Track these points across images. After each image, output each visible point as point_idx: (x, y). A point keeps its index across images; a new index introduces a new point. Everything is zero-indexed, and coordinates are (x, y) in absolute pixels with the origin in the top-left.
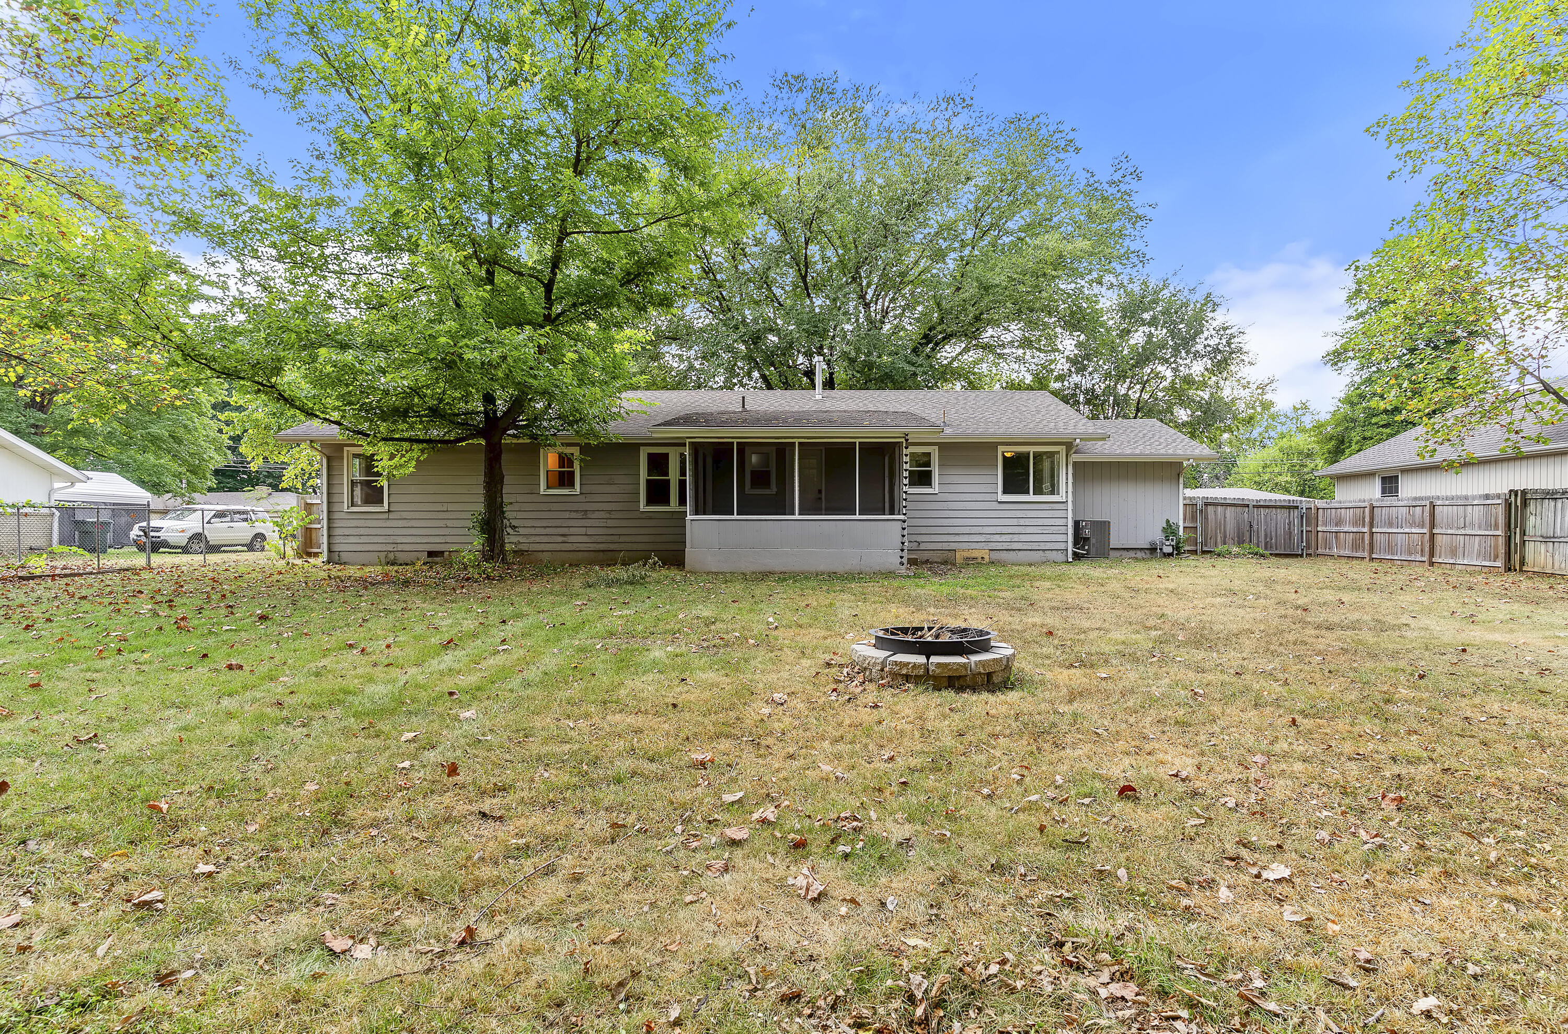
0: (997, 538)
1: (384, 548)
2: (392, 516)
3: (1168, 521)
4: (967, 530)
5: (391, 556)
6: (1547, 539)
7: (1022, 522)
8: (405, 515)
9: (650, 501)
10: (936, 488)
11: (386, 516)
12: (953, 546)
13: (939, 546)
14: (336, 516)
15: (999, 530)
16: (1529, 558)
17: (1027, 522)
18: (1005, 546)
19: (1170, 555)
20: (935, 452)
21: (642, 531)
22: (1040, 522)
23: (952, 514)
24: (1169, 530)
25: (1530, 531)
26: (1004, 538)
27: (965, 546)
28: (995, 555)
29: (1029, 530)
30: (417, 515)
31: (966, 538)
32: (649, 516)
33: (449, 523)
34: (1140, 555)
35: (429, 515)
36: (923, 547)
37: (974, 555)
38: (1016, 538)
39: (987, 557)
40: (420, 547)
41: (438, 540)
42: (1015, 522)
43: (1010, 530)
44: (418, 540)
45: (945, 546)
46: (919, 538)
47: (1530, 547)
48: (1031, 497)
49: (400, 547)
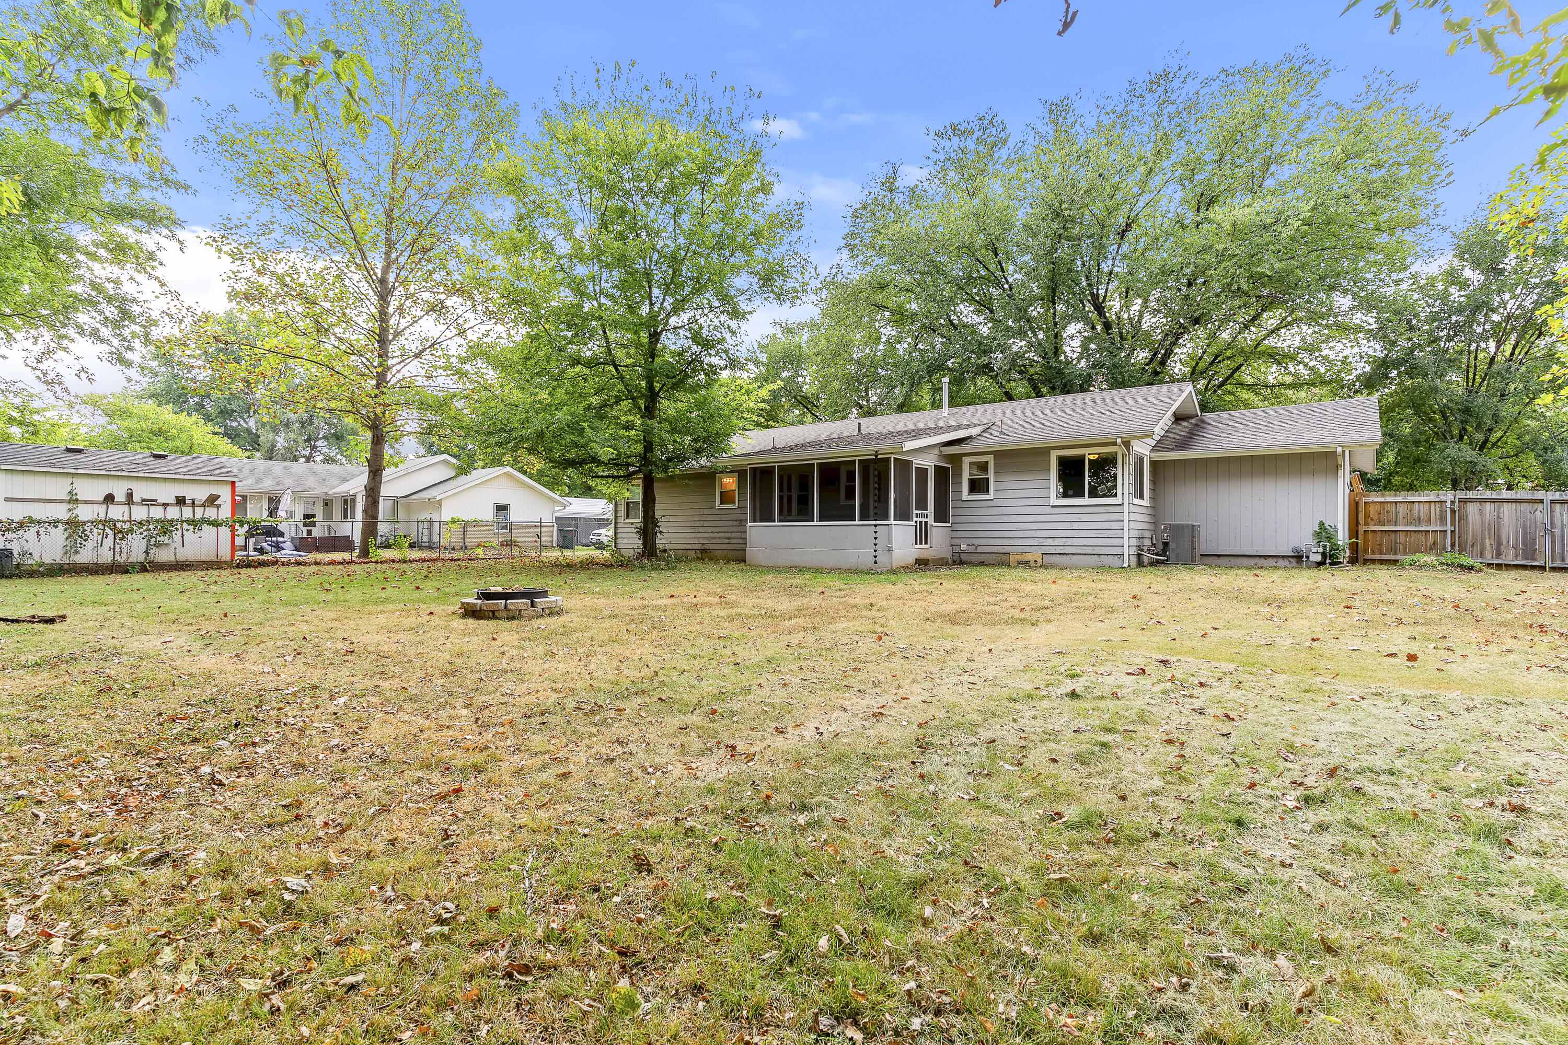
0: (1050, 542)
3: (1322, 524)
4: (1020, 534)
7: (1076, 526)
10: (991, 495)
12: (1007, 550)
13: (994, 549)
14: (618, 525)
15: (1051, 534)
17: (1081, 526)
18: (1058, 550)
19: (1320, 564)
20: (990, 459)
22: (1094, 525)
23: (1006, 519)
24: (1324, 533)
26: (1057, 542)
27: (1019, 549)
28: (1047, 559)
29: (1082, 534)
31: (1020, 542)
34: (1281, 563)
36: (980, 550)
37: (1026, 559)
38: (1069, 542)
39: (1040, 560)
42: (1068, 526)
43: (1063, 534)
45: (1000, 549)
46: (977, 542)
48: (1086, 500)
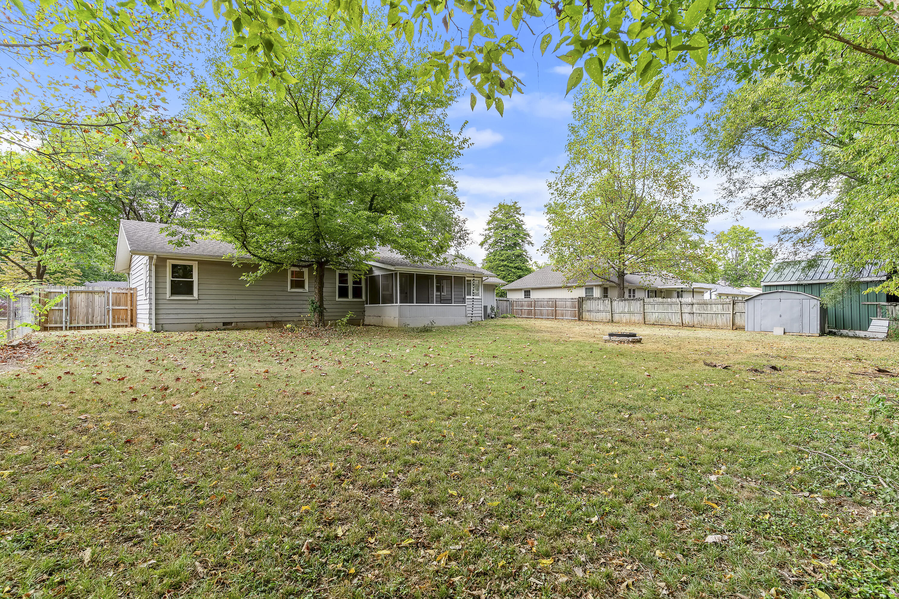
1: (194, 321)
2: (200, 302)
3: (492, 306)
5: (199, 326)
6: (588, 311)
8: (208, 302)
9: (340, 296)
11: (196, 302)
14: (160, 302)
16: (584, 317)
21: (337, 310)
24: (492, 309)
25: (584, 309)
30: (217, 302)
32: (340, 303)
33: (237, 306)
35: (224, 302)
40: (219, 320)
41: (229, 316)
44: (218, 316)
47: (584, 313)
49: (205, 321)
